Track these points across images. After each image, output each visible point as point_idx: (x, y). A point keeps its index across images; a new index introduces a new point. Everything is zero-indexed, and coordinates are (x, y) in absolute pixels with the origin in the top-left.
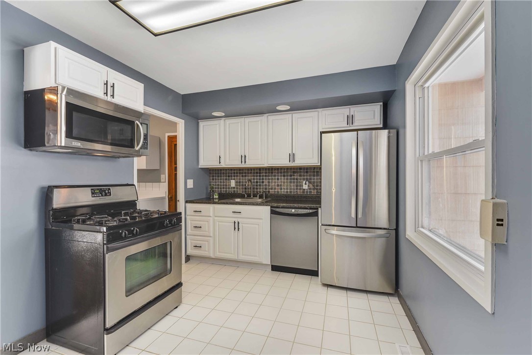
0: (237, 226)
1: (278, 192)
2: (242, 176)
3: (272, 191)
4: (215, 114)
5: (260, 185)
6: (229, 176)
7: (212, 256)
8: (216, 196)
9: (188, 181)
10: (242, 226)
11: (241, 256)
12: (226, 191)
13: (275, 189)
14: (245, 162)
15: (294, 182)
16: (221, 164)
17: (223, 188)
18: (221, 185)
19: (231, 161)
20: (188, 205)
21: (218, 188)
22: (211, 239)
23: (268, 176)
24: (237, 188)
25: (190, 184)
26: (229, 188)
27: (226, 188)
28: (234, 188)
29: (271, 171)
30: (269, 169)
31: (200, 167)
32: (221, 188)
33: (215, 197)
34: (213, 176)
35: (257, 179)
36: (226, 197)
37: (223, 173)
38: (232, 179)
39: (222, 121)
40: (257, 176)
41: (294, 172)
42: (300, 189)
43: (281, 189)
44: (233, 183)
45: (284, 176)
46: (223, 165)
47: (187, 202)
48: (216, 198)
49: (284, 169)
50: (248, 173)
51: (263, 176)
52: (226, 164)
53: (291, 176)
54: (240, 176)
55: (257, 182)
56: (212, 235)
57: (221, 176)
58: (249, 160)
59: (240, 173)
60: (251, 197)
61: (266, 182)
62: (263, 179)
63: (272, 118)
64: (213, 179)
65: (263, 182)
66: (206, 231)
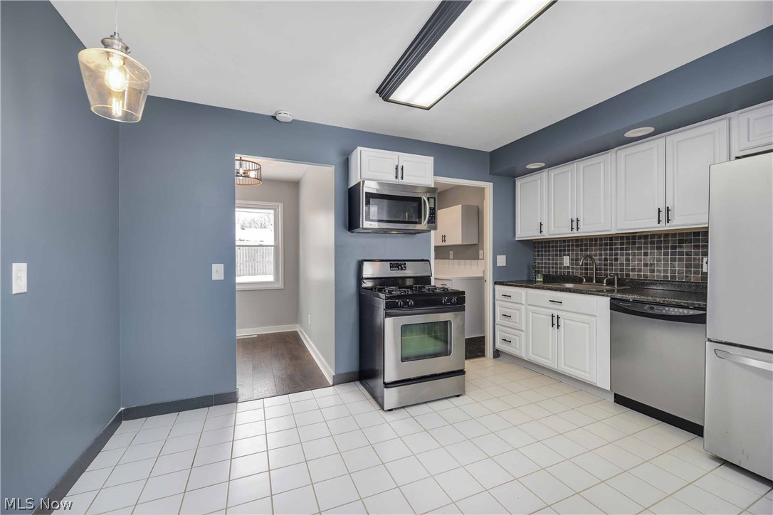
0: (555, 322)
1: (646, 276)
2: (581, 250)
3: (634, 275)
4: (531, 166)
5: (611, 265)
6: (560, 251)
7: (524, 356)
8: (540, 279)
9: (498, 257)
10: (564, 322)
11: (563, 366)
12: (556, 272)
13: (640, 270)
14: (578, 229)
15: (681, 260)
16: (544, 233)
17: (553, 268)
18: (549, 264)
19: (557, 229)
20: (498, 287)
21: (545, 268)
22: (523, 334)
23: (627, 249)
24: (573, 268)
25: (502, 260)
26: (560, 268)
27: (556, 268)
28: (568, 267)
29: (632, 240)
30: (628, 238)
31: (517, 239)
32: (549, 268)
33: (537, 279)
34: (538, 251)
35: (606, 254)
36: (554, 281)
37: (553, 247)
38: (565, 255)
39: (545, 174)
40: (606, 250)
41: (681, 241)
42: (695, 273)
43: (653, 271)
44: (566, 261)
45: (659, 248)
46: (546, 235)
47: (495, 283)
48: (539, 281)
49: (659, 236)
50: (591, 245)
51: (616, 249)
52: (550, 233)
53: (674, 247)
54: (577, 250)
55: (606, 259)
56: (524, 329)
57: (549, 251)
58: (584, 224)
59: (577, 246)
60: (592, 282)
61: (622, 259)
62: (616, 254)
63: (623, 153)
64: (538, 255)
65: (616, 259)
66: (516, 323)
